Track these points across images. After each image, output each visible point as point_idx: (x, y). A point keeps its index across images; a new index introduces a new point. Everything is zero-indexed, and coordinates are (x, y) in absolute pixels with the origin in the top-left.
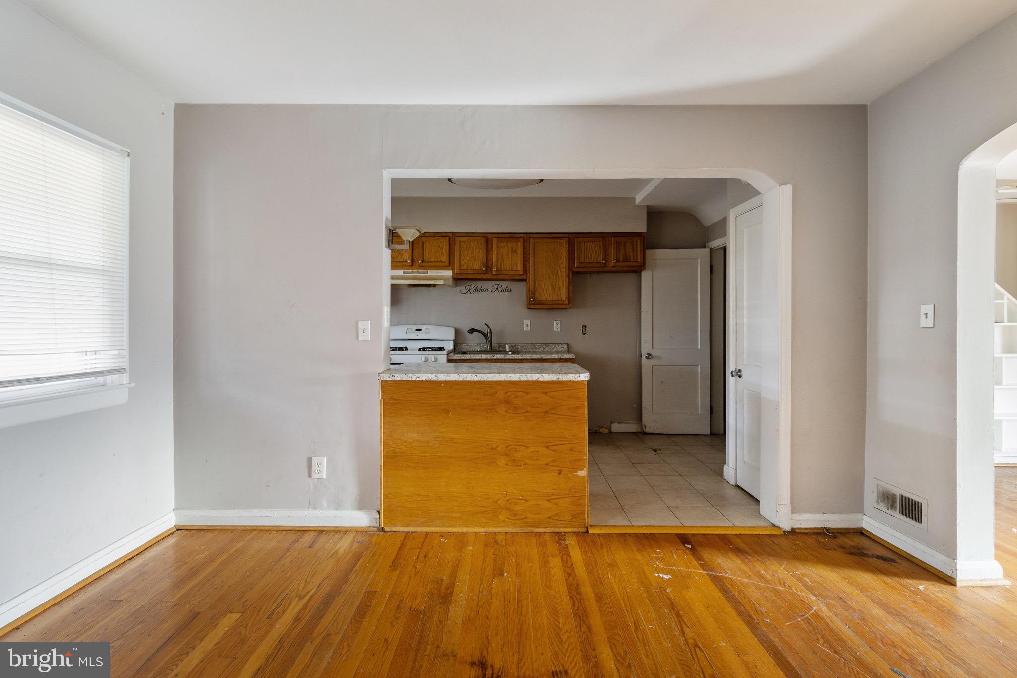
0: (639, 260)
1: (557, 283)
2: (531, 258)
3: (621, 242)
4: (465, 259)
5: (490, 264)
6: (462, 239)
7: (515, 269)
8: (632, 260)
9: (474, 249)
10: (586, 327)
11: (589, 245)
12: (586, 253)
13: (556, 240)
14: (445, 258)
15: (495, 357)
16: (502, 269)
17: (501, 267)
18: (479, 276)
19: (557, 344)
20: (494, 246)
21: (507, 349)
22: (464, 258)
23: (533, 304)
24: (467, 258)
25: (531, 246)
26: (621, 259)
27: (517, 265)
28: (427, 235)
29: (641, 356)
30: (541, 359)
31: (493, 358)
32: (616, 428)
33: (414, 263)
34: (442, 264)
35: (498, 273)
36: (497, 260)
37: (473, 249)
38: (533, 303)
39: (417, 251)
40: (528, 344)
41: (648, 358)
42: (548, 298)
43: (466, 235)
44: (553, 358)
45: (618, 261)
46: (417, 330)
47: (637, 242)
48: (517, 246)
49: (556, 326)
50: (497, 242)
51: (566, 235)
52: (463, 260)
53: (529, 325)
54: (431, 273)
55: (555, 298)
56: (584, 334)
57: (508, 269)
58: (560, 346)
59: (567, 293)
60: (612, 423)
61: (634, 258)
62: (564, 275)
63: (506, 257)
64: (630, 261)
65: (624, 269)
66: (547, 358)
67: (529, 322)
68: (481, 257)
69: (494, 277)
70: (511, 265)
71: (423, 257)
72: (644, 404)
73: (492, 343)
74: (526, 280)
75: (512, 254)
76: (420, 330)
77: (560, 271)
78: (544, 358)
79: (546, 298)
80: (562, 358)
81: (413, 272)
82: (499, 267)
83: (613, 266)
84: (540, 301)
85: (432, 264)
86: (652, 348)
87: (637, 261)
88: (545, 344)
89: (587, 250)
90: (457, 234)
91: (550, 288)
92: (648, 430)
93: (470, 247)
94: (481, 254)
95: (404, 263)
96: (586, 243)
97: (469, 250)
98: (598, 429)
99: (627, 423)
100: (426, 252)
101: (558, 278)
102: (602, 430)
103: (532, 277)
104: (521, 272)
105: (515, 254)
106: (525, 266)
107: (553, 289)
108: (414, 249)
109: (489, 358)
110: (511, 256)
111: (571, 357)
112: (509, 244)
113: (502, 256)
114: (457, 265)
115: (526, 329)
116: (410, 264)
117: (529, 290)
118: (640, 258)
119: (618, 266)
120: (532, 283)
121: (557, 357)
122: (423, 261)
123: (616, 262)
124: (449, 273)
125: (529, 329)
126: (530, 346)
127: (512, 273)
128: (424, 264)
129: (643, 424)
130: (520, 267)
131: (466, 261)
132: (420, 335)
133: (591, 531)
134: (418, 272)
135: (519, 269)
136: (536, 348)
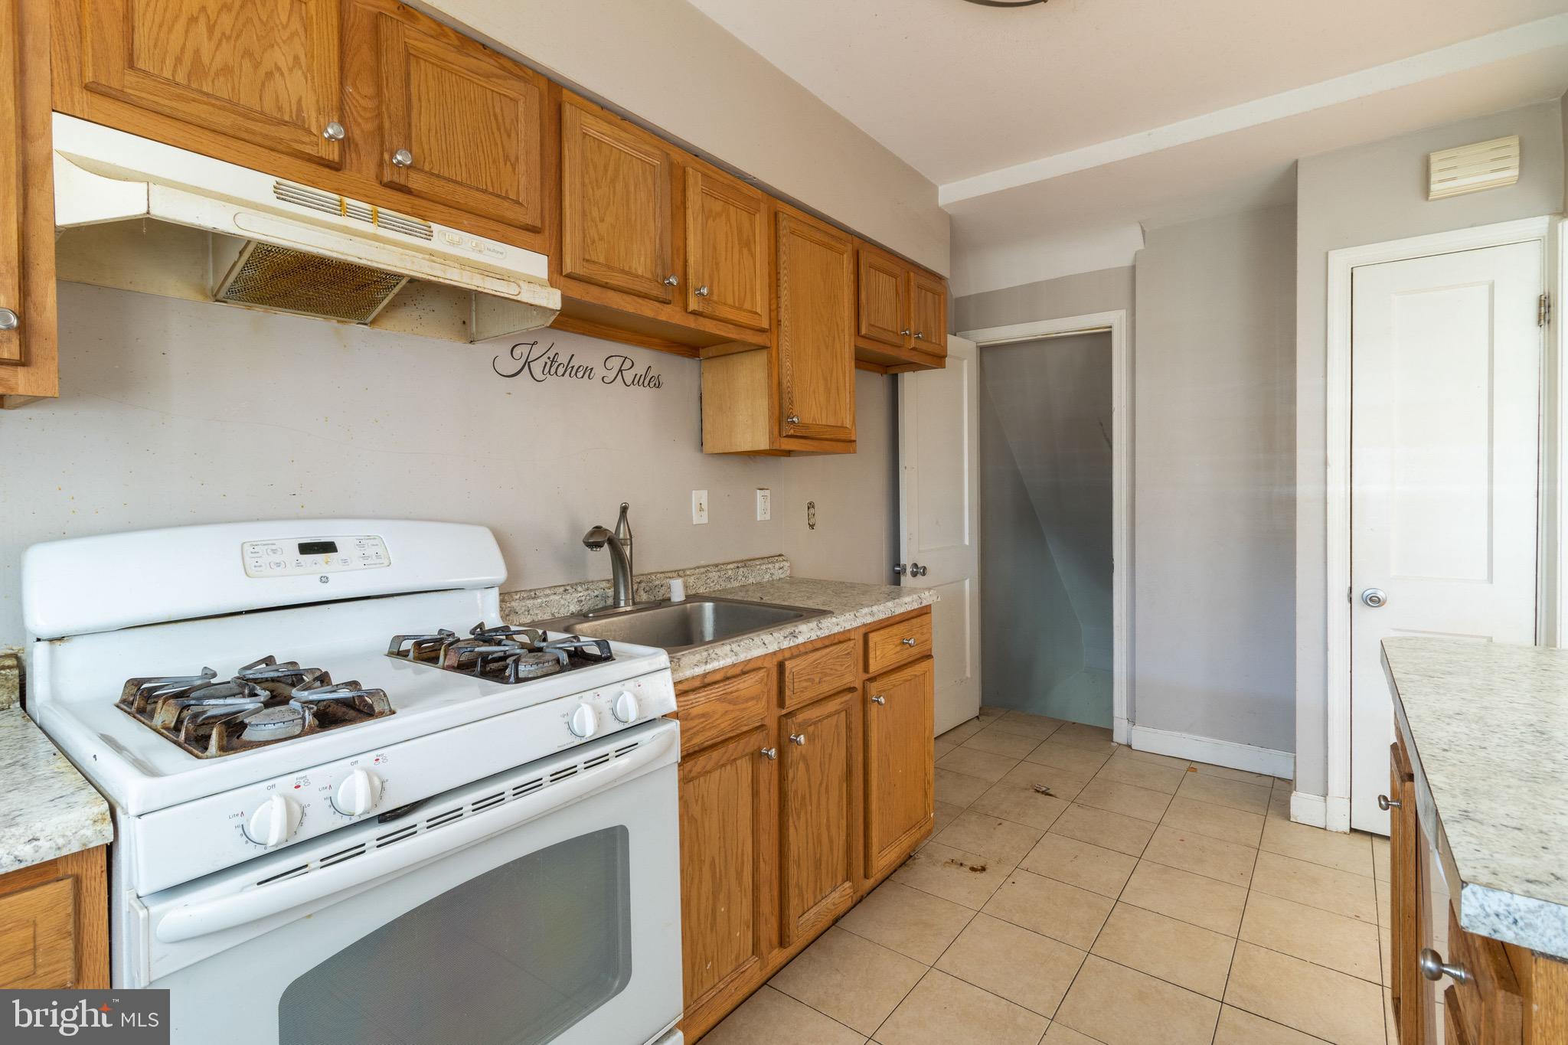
0: (942, 343)
1: (835, 375)
2: (785, 280)
3: (922, 289)
4: (602, 220)
5: (680, 269)
6: (590, 123)
7: (747, 306)
8: (934, 340)
9: (632, 189)
10: (813, 509)
11: (879, 278)
12: (877, 301)
13: (831, 243)
14: (520, 183)
16: (715, 298)
18: (648, 310)
19: (769, 559)
20: (694, 203)
21: (676, 594)
22: (595, 213)
23: (790, 436)
24: (610, 217)
25: (784, 240)
26: (921, 332)
27: (753, 294)
33: (354, 158)
34: (498, 209)
35: (708, 310)
36: (702, 257)
37: (626, 186)
38: (792, 431)
40: (708, 568)
42: (819, 419)
46: (306, 548)
47: (940, 296)
48: (751, 226)
49: (762, 505)
50: (698, 189)
52: (593, 221)
53: (705, 505)
54: (445, 241)
55: (832, 422)
56: (811, 526)
57: (728, 301)
59: (852, 409)
61: (935, 336)
63: (723, 253)
64: (931, 342)
65: (921, 359)
67: (704, 498)
68: (655, 227)
69: (691, 323)
70: (737, 293)
74: (771, 353)
75: (741, 252)
76: (328, 547)
77: (838, 340)
79: (814, 419)
81: (340, 207)
82: (706, 287)
84: (806, 426)
86: (918, 552)
87: (940, 345)
88: (745, 564)
89: (879, 293)
91: (819, 390)
93: (616, 169)
94: (652, 220)
96: (877, 270)
97: (611, 182)
101: (836, 361)
103: (785, 339)
104: (764, 324)
105: (747, 253)
106: (771, 301)
107: (828, 393)
108: (357, 65)
110: (736, 256)
112: (732, 212)
113: (714, 248)
114: (568, 240)
117: (780, 387)
118: (943, 338)
124: (541, 268)
125: (705, 520)
126: (714, 575)
127: (741, 317)
130: (761, 304)
131: (605, 225)
132: (329, 578)
134: (374, 218)
135: (759, 311)
136: (729, 579)
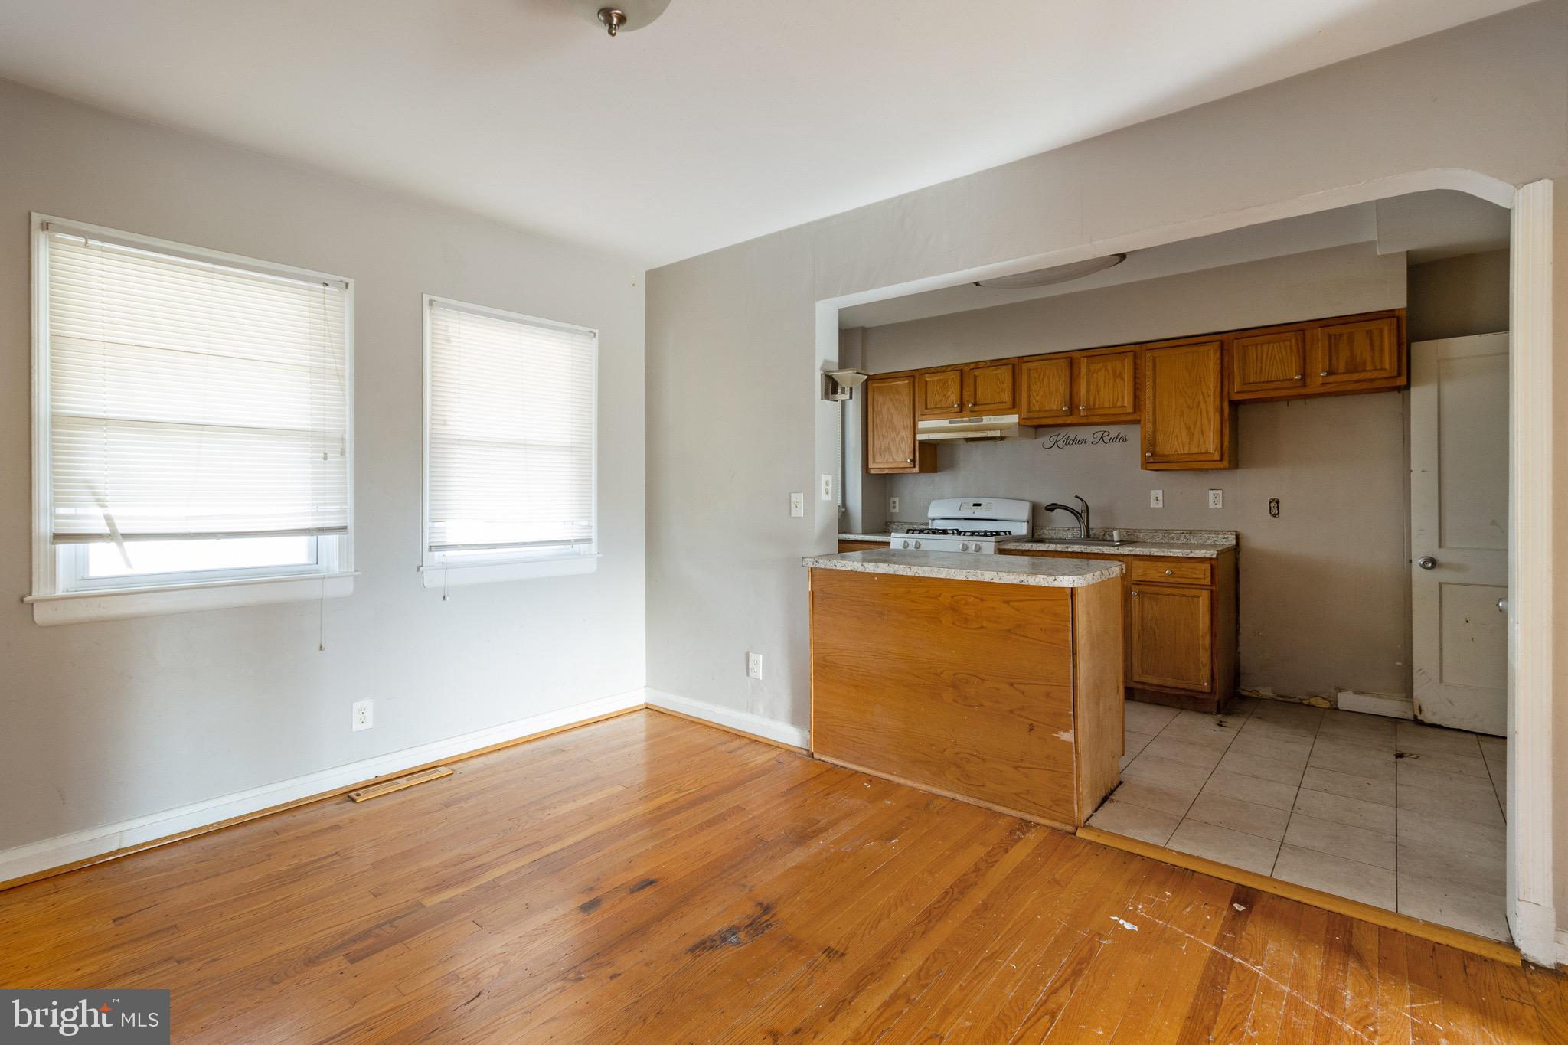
0: (1387, 366)
1: (1199, 423)
2: (1149, 384)
3: (1341, 335)
4: (1038, 396)
5: (1076, 401)
6: (1032, 365)
7: (1119, 404)
8: (1369, 367)
9: (1052, 379)
10: (1278, 502)
11: (1265, 350)
12: (1259, 364)
13: (1196, 348)
14: (1007, 397)
15: (1069, 550)
16: (1097, 406)
17: (1094, 404)
18: (1060, 421)
19: (1216, 532)
20: (1084, 370)
21: (1116, 538)
22: (1035, 394)
23: (1152, 462)
24: (1040, 394)
25: (1148, 364)
26: (1342, 367)
27: (1123, 398)
28: (982, 365)
29: (1411, 561)
30: (1150, 556)
31: (1067, 550)
32: (1347, 701)
33: (964, 408)
34: (1002, 406)
35: (1091, 413)
36: (1088, 392)
37: (1049, 378)
38: (1152, 460)
39: (967, 389)
40: (1157, 531)
41: (1423, 566)
42: (1181, 451)
43: (1038, 357)
44: (1172, 555)
45: (1330, 373)
46: (975, 505)
47: (1381, 331)
48: (1123, 366)
49: (1214, 500)
50: (1088, 364)
51: (1218, 337)
52: (1034, 397)
53: (1160, 497)
54: (987, 420)
55: (1195, 450)
56: (1274, 515)
57: (1107, 405)
58: (1220, 536)
59: (1217, 441)
60: (1339, 690)
61: (1373, 363)
62: (1211, 409)
63: (1103, 385)
64: (1364, 370)
65: (1350, 387)
66: (1162, 554)
67: (1159, 494)
68: (1062, 389)
69: (1084, 420)
70: (1111, 400)
71: (975, 398)
72: (1417, 663)
73: (1091, 527)
74: (1138, 422)
75: (1115, 381)
76: (979, 505)
77: (1205, 402)
78: (1156, 554)
79: (1176, 451)
80: (1191, 555)
81: (962, 421)
82: (1092, 403)
83: (1322, 384)
84: (1167, 456)
85: (987, 407)
86: (1440, 546)
87: (1383, 369)
88: (1191, 532)
89: (1262, 358)
90: (1025, 358)
91: (1184, 433)
92: (1428, 717)
93: (1044, 375)
94: (1061, 387)
95: (949, 410)
96: (1259, 347)
97: (1043, 380)
98: (1305, 697)
99: (1378, 696)
100: (979, 392)
101: (1199, 416)
102: (1313, 701)
103: (1149, 416)
104: (1130, 410)
105: (1118, 380)
106: (1136, 397)
107: (1191, 434)
108: (965, 385)
109: (1059, 550)
110: (1112, 384)
111: (1208, 556)
112: (1109, 364)
113: (1097, 385)
114: (1024, 407)
115: (1153, 504)
116: (958, 410)
117: (1144, 438)
118: (1391, 359)
119: (1335, 382)
120: (1150, 426)
121: (1180, 555)
122: (975, 404)
123: (1328, 374)
124: (1013, 419)
125: (1160, 505)
126: (1160, 535)
127: (1113, 411)
128: (976, 408)
129: (1416, 703)
130: (1128, 401)
131: (1038, 398)
132: (979, 513)
133: (1080, 834)
134: (970, 421)
135: (1126, 405)
136: (1173, 538)
